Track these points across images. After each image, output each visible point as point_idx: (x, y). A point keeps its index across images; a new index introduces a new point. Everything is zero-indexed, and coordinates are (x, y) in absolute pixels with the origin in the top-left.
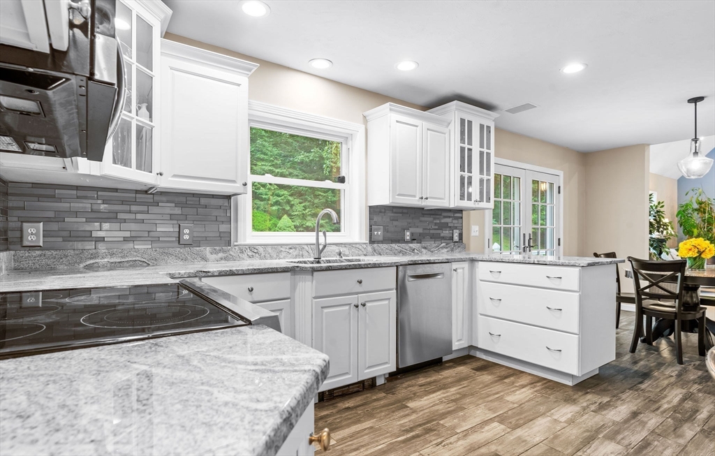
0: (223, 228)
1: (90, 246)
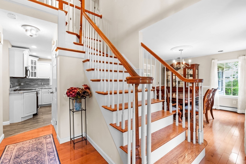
0: (48, 83)
1: (29, 85)
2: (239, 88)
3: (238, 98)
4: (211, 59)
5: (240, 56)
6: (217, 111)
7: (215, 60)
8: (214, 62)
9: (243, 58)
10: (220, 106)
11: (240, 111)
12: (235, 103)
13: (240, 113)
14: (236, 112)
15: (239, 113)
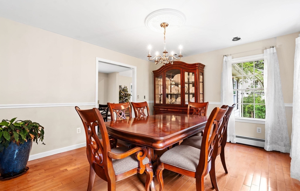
2: (265, 104)
3: (266, 123)
4: (222, 57)
5: (266, 49)
6: (232, 145)
7: (228, 57)
8: (227, 60)
9: (272, 52)
10: (237, 137)
11: (269, 146)
12: (260, 132)
13: (269, 151)
14: (262, 149)
15: (267, 150)
